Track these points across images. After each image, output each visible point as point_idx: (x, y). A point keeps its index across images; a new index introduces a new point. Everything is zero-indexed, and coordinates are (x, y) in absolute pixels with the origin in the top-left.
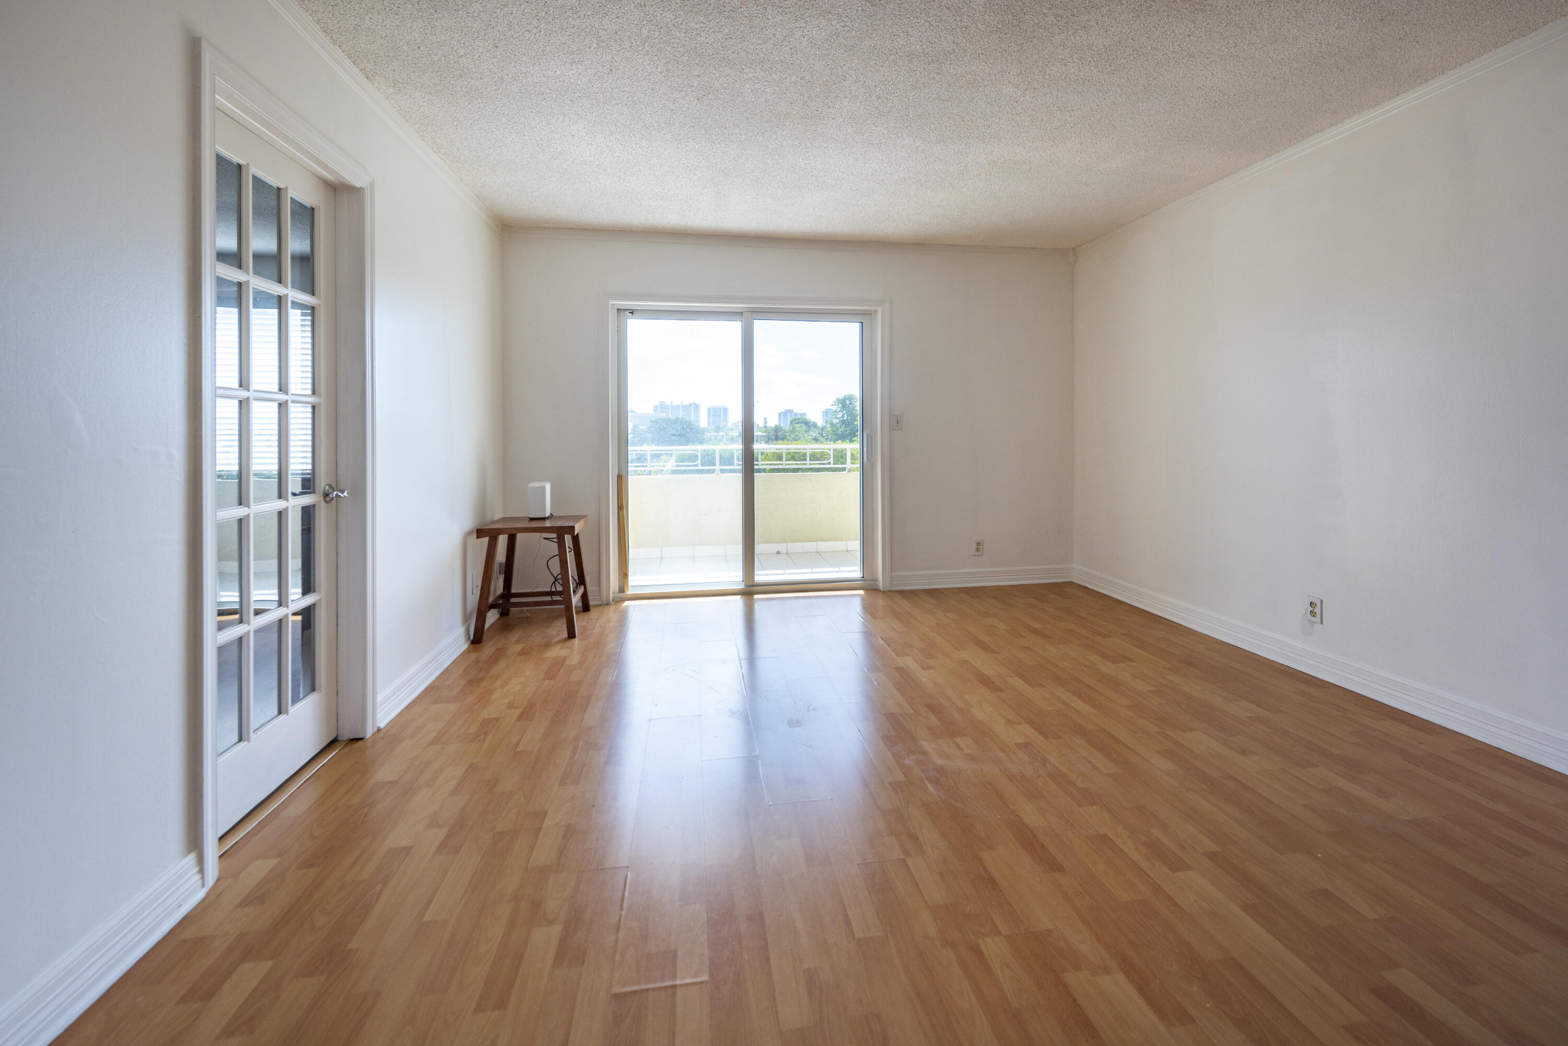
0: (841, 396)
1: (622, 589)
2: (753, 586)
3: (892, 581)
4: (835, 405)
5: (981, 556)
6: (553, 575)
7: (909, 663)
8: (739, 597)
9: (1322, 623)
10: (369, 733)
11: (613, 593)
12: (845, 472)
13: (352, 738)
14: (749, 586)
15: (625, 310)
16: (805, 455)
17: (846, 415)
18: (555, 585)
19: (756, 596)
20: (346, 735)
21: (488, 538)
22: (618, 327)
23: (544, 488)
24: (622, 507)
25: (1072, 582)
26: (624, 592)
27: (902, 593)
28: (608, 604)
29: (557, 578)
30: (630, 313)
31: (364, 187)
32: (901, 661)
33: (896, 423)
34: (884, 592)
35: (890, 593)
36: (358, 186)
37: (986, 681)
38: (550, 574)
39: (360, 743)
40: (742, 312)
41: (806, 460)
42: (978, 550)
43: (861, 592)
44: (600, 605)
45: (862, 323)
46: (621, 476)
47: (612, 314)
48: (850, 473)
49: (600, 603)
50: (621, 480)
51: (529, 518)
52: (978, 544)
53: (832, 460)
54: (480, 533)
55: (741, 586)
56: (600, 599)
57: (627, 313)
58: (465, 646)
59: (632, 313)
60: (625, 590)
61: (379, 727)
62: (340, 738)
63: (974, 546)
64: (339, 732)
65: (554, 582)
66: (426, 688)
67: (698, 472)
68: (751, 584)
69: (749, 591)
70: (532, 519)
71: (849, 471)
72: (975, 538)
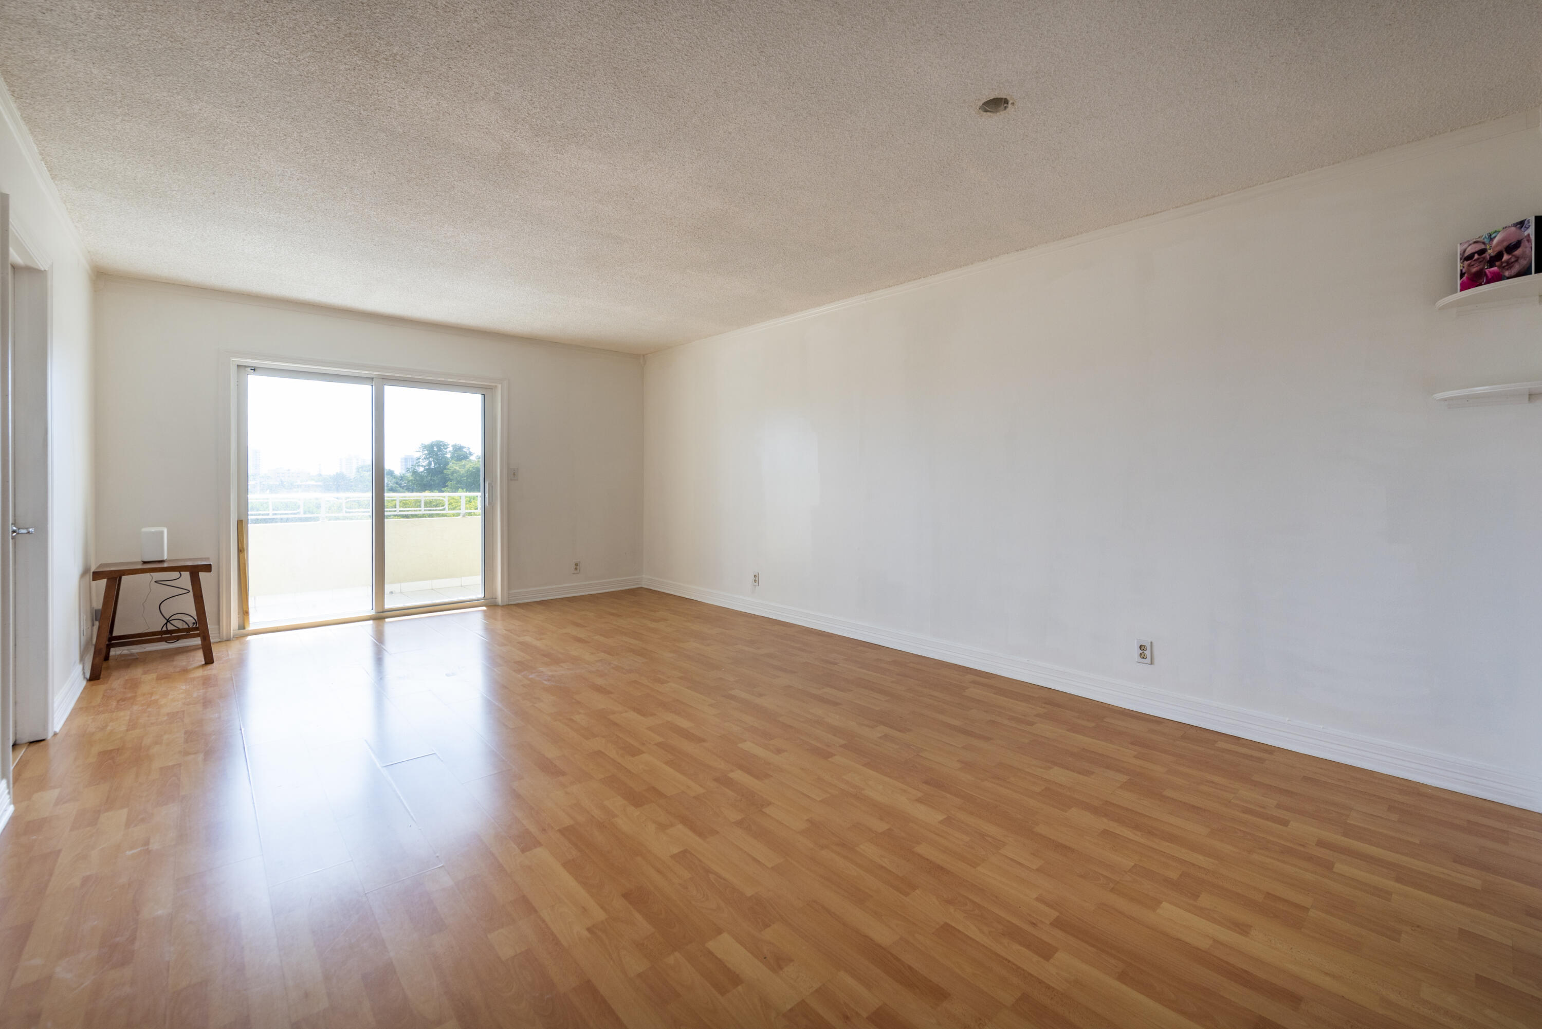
0: (427, 442)
1: (242, 626)
2: (383, 612)
3: (509, 597)
4: (419, 451)
5: (578, 573)
6: (164, 617)
7: (528, 639)
8: (371, 622)
9: (758, 585)
10: (50, 735)
11: (233, 630)
12: (459, 517)
13: (32, 740)
14: (379, 613)
15: (246, 367)
16: (420, 502)
17: (433, 463)
18: (166, 626)
19: (387, 620)
20: (26, 737)
21: (106, 580)
22: (237, 382)
23: (162, 532)
24: (242, 550)
25: (641, 588)
26: (244, 628)
27: (518, 605)
28: (228, 640)
29: (170, 620)
30: (251, 369)
31: (47, 270)
32: (521, 639)
33: (512, 474)
34: (503, 606)
35: (507, 606)
36: (43, 269)
37: (579, 640)
38: (162, 617)
39: (42, 743)
40: (373, 378)
41: (421, 507)
42: (576, 569)
43: (484, 608)
44: (220, 642)
45: (484, 395)
46: (242, 521)
47: (234, 369)
48: (464, 518)
49: (219, 640)
50: (241, 525)
51: (143, 561)
52: (577, 565)
53: (446, 506)
54: (97, 575)
55: (372, 613)
56: (219, 636)
57: (249, 369)
58: (84, 683)
59: (254, 370)
60: (246, 627)
61: (55, 732)
62: (18, 742)
63: (573, 567)
64: (18, 736)
65: (166, 624)
66: (73, 709)
67: (301, 520)
68: (381, 611)
69: (380, 617)
70: (145, 563)
71: (464, 516)
72: (574, 561)
